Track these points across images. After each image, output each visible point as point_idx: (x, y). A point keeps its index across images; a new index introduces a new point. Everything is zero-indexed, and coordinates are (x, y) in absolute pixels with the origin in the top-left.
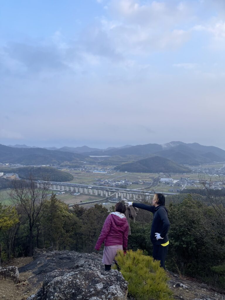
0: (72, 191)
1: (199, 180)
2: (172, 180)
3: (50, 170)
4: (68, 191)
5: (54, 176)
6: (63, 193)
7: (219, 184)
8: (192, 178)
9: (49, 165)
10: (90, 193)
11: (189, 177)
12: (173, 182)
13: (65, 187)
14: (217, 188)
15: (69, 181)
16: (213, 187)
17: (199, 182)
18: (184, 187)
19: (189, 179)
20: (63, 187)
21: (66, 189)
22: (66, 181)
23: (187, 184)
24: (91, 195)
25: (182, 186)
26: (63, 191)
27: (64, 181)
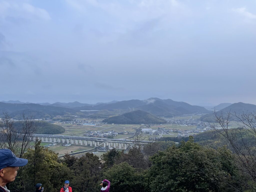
0: (63, 143)
1: (173, 130)
2: (151, 130)
3: (43, 123)
4: (59, 143)
5: (46, 130)
6: (55, 145)
7: (188, 132)
8: (167, 127)
9: (42, 119)
10: (80, 144)
11: (165, 127)
12: (152, 132)
13: (57, 139)
14: (187, 136)
15: (60, 133)
16: (184, 135)
17: (173, 131)
18: (161, 135)
19: (165, 128)
20: (55, 140)
21: (58, 141)
22: (58, 133)
23: (163, 133)
24: (82, 146)
25: (160, 134)
26: (54, 143)
27: (56, 134)
